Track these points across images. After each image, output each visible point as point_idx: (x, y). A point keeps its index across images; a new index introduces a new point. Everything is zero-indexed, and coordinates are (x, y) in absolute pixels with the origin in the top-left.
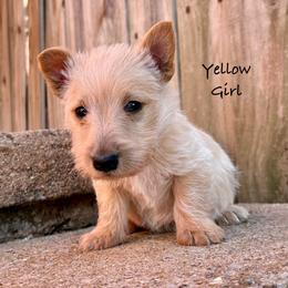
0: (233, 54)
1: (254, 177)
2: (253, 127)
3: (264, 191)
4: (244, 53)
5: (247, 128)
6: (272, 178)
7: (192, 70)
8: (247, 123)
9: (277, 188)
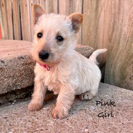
0: (113, 9)
1: (114, 72)
2: (117, 49)
3: (117, 79)
4: (119, 9)
5: (114, 49)
6: (123, 75)
7: (89, 13)
8: (115, 47)
9: (124, 79)
